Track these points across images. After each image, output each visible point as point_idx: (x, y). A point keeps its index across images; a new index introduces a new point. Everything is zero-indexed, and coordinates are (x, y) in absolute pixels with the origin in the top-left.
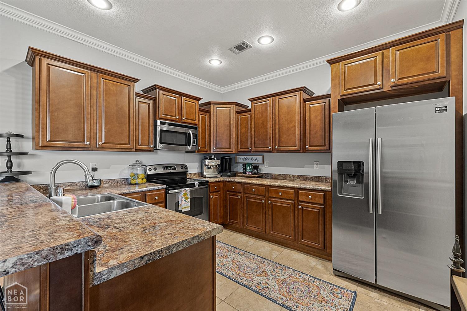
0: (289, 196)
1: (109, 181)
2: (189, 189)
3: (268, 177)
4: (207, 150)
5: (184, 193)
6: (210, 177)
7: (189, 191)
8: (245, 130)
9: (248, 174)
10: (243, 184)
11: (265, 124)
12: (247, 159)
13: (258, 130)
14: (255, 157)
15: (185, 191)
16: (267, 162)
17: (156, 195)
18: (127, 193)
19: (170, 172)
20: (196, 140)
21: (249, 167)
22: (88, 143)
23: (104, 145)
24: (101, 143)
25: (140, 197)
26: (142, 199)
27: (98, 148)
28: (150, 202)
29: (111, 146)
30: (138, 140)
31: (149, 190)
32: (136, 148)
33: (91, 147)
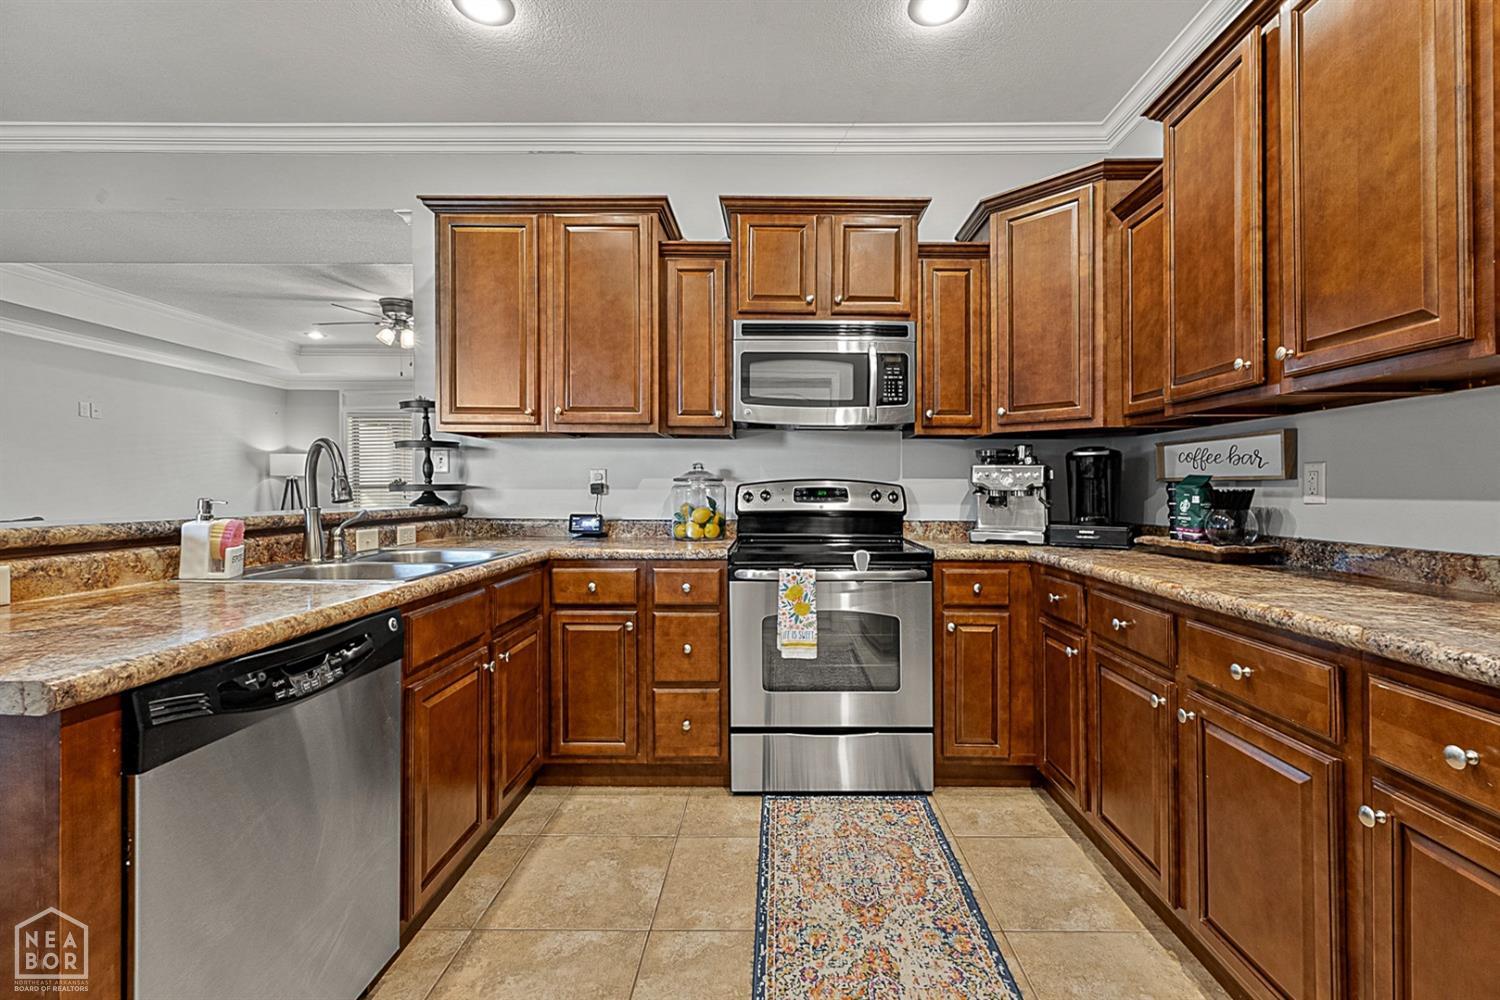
0: (1300, 700)
1: (634, 524)
2: (813, 571)
3: (1317, 561)
4: (974, 419)
5: (790, 586)
6: (989, 542)
7: (813, 580)
8: (1149, 293)
9: (1185, 538)
10: (1088, 582)
11: (1221, 221)
12: (1207, 458)
13: (1190, 272)
14: (1245, 445)
15: (794, 578)
16: (1316, 467)
17: (686, 578)
18: (593, 556)
19: (818, 509)
20: (905, 379)
21: (1190, 500)
22: (529, 411)
23: (570, 416)
24: (558, 410)
25: (633, 578)
26: (642, 584)
27: (557, 423)
28: (667, 600)
29: (588, 416)
30: (675, 396)
31: (662, 557)
32: (671, 423)
33: (543, 422)
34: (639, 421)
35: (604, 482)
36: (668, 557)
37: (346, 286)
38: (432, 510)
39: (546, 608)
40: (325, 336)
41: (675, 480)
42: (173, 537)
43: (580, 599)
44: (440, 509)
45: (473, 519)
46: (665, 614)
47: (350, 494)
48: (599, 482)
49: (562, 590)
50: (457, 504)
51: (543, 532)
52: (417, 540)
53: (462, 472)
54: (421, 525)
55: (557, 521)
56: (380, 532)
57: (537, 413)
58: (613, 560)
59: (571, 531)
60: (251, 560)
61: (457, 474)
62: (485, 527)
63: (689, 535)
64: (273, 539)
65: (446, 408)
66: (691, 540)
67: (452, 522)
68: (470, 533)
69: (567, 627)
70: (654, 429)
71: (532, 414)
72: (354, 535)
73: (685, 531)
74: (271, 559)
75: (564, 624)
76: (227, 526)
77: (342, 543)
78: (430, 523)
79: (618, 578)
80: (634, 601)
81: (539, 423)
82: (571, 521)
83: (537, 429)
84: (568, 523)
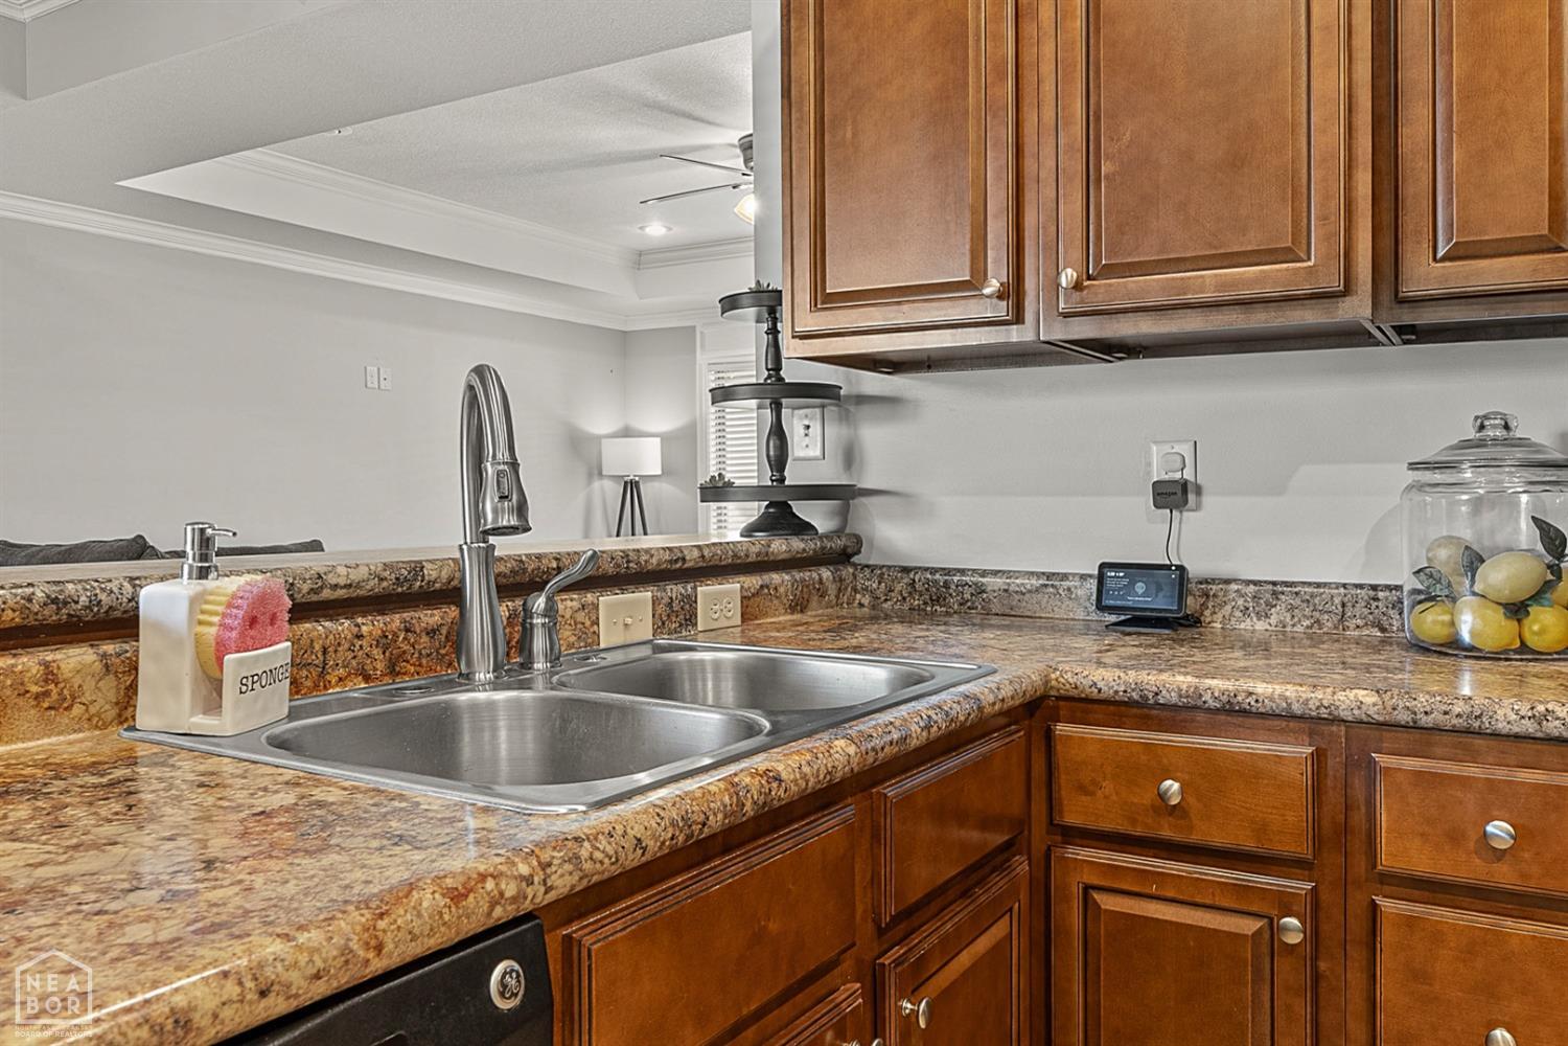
17: (1496, 797)
18: (1173, 697)
22: (992, 286)
23: (1106, 290)
24: (1068, 276)
25: (1302, 776)
26: (1333, 798)
27: (1066, 316)
28: (1421, 861)
29: (1153, 287)
30: (1426, 204)
31: (1404, 717)
32: (1410, 289)
33: (1029, 316)
34: (1306, 288)
35: (1188, 475)
36: (1425, 721)
37: (682, 120)
38: (780, 546)
39: (1038, 835)
40: (670, 229)
41: (1413, 466)
42: (122, 623)
43: (1134, 822)
44: (797, 544)
45: (872, 568)
46: (1418, 909)
47: (521, 509)
48: (1178, 476)
49: (1082, 789)
50: (838, 532)
51: (1030, 605)
52: (745, 617)
53: (850, 456)
54: (753, 581)
55: (1064, 577)
56: (655, 601)
57: (1014, 293)
58: (1235, 714)
59: (1101, 607)
60: (342, 672)
61: (840, 458)
62: (898, 587)
63: (1466, 637)
64: (395, 620)
65: (804, 297)
66: (1473, 652)
67: (826, 573)
68: (866, 601)
69: (1096, 896)
70: (1357, 309)
71: (1000, 296)
72: (596, 607)
73: (1452, 624)
74: (393, 671)
75: (1087, 888)
76: (234, 596)
77: (551, 630)
78: (776, 578)
79: (1250, 772)
80: (1305, 850)
81: (1018, 318)
82: (1101, 578)
83: (1015, 335)
84: (1093, 585)
